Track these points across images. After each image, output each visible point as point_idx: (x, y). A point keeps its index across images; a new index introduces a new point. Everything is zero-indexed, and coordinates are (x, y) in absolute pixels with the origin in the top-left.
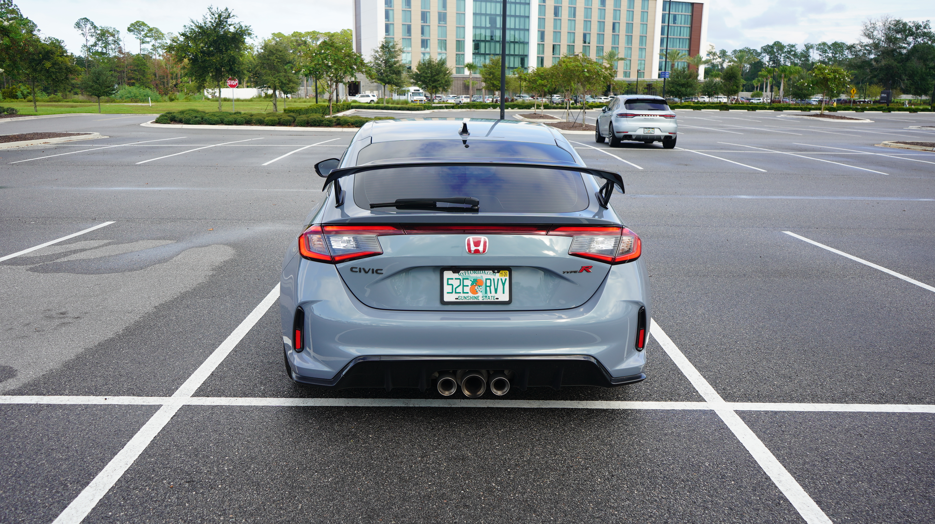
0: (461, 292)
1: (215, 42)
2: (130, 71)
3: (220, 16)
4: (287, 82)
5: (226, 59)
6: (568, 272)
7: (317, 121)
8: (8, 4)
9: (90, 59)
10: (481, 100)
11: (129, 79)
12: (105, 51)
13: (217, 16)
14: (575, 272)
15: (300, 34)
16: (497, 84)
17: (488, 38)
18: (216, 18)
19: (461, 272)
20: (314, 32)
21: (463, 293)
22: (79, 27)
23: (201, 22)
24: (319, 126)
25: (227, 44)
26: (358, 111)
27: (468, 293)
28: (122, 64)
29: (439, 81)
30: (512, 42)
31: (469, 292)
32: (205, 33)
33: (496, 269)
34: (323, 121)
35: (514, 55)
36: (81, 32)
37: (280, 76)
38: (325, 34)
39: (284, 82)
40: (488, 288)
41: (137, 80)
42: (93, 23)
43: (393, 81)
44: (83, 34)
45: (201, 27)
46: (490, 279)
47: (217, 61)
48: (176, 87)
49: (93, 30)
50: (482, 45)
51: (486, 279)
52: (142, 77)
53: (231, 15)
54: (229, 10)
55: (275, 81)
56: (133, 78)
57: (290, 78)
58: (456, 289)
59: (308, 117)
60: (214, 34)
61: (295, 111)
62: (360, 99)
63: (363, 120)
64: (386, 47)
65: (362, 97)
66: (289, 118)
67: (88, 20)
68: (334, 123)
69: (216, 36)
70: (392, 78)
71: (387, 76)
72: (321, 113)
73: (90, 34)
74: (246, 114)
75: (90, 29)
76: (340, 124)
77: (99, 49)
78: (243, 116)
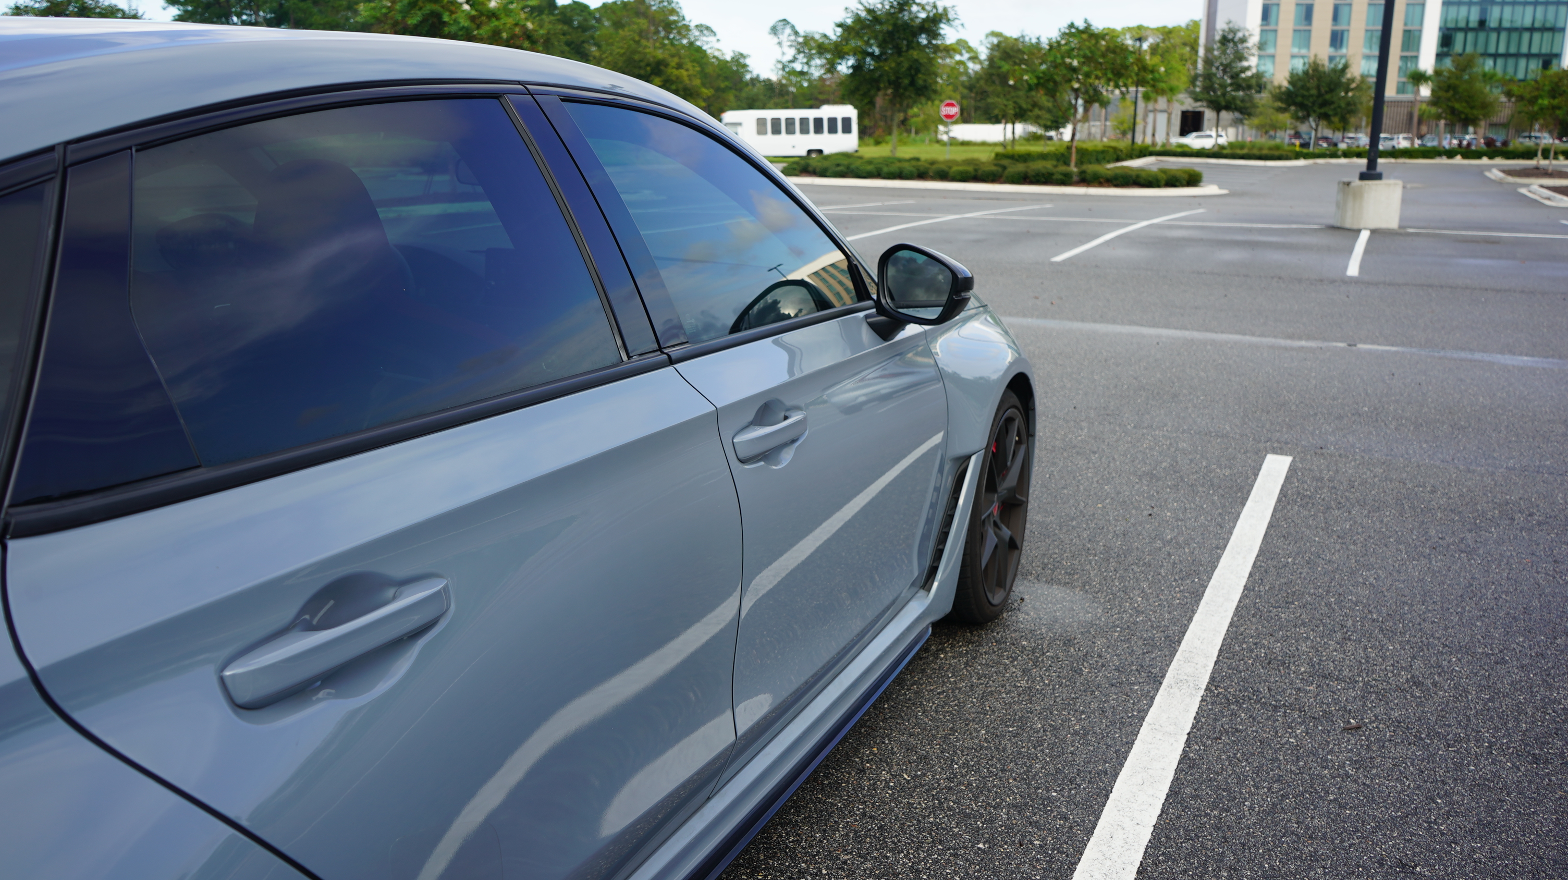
1: (892, 35)
4: (1029, 107)
5: (906, 65)
7: (1043, 174)
9: (784, 81)
10: (1435, 143)
12: (805, 70)
16: (1461, 109)
17: (1474, 23)
20: (1140, 28)
22: (775, 34)
24: (1046, 183)
25: (911, 39)
28: (827, 89)
29: (1333, 103)
30: (1527, 29)
32: (876, 20)
35: (1529, 56)
36: (776, 40)
37: (1018, 97)
38: (1157, 29)
39: (1024, 106)
42: (794, 27)
43: (1235, 105)
45: (870, 11)
47: (891, 68)
48: (904, 125)
49: (793, 38)
50: (1459, 37)
55: (1006, 106)
57: (1035, 99)
60: (892, 22)
61: (1017, 157)
62: (1194, 141)
63: (1130, 173)
64: (1229, 41)
65: (1197, 137)
66: (994, 168)
67: (788, 23)
68: (1075, 178)
69: (895, 25)
70: (1234, 98)
71: (1224, 95)
72: (1058, 160)
73: (789, 43)
74: (926, 161)
75: (789, 35)
76: (1085, 180)
77: (798, 67)
78: (920, 163)
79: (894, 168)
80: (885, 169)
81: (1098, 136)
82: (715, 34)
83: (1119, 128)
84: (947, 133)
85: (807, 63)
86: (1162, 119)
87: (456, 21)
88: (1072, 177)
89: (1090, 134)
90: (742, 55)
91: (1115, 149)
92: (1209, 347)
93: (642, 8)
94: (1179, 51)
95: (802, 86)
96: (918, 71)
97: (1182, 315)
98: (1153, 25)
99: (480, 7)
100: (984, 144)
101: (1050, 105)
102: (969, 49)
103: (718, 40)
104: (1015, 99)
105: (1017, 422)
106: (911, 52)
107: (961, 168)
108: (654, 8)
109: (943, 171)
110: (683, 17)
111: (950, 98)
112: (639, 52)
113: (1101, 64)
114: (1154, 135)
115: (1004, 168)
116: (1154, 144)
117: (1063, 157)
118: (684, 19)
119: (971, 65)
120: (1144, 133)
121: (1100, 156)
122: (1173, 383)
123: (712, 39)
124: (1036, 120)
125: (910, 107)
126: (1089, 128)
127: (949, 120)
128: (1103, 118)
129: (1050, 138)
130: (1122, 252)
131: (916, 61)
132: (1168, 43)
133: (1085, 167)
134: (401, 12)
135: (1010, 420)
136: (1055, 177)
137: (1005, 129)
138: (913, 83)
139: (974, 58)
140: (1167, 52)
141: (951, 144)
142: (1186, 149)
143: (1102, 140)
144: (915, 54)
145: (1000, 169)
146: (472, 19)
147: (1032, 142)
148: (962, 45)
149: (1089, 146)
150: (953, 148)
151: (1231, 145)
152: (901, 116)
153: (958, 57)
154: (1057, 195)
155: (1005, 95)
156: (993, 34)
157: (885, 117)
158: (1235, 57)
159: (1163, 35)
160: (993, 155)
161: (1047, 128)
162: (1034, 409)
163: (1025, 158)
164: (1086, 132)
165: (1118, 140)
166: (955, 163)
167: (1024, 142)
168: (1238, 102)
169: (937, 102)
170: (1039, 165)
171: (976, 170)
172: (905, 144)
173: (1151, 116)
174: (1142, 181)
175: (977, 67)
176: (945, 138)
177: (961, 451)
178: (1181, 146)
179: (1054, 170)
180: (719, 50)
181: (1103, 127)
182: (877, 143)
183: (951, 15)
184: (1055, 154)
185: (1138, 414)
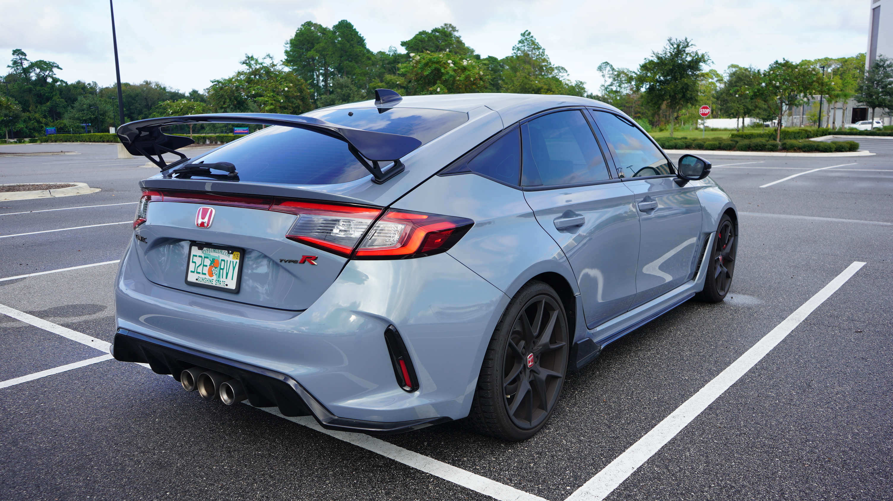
0: (201, 272)
1: (671, 71)
2: (637, 106)
3: (678, 46)
4: (753, 108)
5: (680, 86)
6: (286, 262)
7: (760, 145)
8: (542, 55)
9: (606, 96)
11: (636, 113)
12: (618, 90)
13: (675, 46)
14: (295, 262)
15: (809, 62)
18: (675, 48)
19: (205, 249)
20: (826, 59)
21: (203, 274)
22: (601, 70)
23: (661, 53)
24: (761, 150)
25: (683, 72)
26: (836, 138)
27: (205, 274)
28: (631, 100)
31: (207, 273)
32: (663, 63)
33: (231, 249)
34: (766, 145)
36: (601, 74)
37: (746, 102)
38: (838, 60)
39: (750, 107)
40: (221, 271)
41: (643, 114)
42: (612, 66)
43: (885, 103)
44: (603, 76)
45: (659, 58)
46: (224, 261)
47: (671, 89)
48: (677, 120)
49: (611, 72)
51: (222, 260)
52: (647, 111)
53: (690, 44)
54: (688, 40)
55: (739, 108)
56: (639, 113)
57: (757, 104)
58: (198, 267)
59: (751, 142)
60: (672, 64)
61: (744, 136)
62: (860, 126)
63: (814, 144)
64: (880, 67)
65: (862, 124)
66: (730, 142)
67: (608, 64)
68: (779, 147)
69: (674, 66)
70: (884, 100)
71: (877, 98)
72: (770, 137)
73: (609, 75)
74: (690, 139)
75: (609, 71)
76: (785, 148)
77: (614, 88)
78: (687, 140)
79: (672, 143)
80: (667, 144)
81: (798, 124)
82: (567, 72)
83: (811, 120)
84: (703, 124)
85: (619, 86)
86: (839, 113)
87: (448, 73)
88: (778, 147)
89: (793, 123)
90: (581, 83)
91: (806, 131)
92: (840, 224)
93: (528, 59)
94: (852, 72)
95: (616, 99)
96: (687, 89)
97: (828, 211)
98: (835, 57)
99: (458, 65)
100: (726, 130)
101: (766, 107)
102: (717, 75)
103: (568, 75)
104: (745, 104)
105: (730, 227)
106: (683, 79)
107: (711, 143)
108: (534, 59)
109: (700, 144)
110: (550, 63)
111: (705, 104)
112: (529, 84)
113: (795, 83)
114: (834, 123)
115: (737, 142)
116: (834, 128)
117: (772, 136)
118: (550, 64)
119: (718, 84)
120: (828, 122)
121: (797, 135)
122: (816, 237)
123: (565, 74)
124: (757, 116)
125: (680, 109)
126: (792, 120)
127: (704, 117)
128: (801, 114)
129: (767, 126)
130: (800, 183)
131: (686, 84)
132: (845, 68)
133: (785, 141)
134: (420, 68)
135: (726, 226)
136: (767, 147)
137: (738, 121)
138: (684, 96)
139: (720, 80)
140: (844, 73)
141: (705, 131)
142: (855, 131)
143: (800, 126)
144: (685, 80)
145: (734, 143)
146: (455, 71)
147: (756, 128)
148: (714, 73)
149: (791, 130)
150: (706, 132)
151: (885, 128)
152: (675, 115)
153: (710, 80)
154: (768, 157)
155: (738, 102)
156: (733, 66)
157: (666, 115)
158: (884, 76)
159: (841, 63)
160: (730, 135)
161: (765, 120)
162: (737, 225)
163: (750, 136)
164: (791, 122)
165: (811, 126)
166: (708, 140)
167: (751, 128)
168: (887, 102)
169: (697, 106)
170: (758, 141)
171: (720, 144)
172: (677, 130)
173: (832, 112)
174: (821, 149)
175: (722, 86)
176: (702, 127)
177: (707, 230)
178: (852, 129)
179: (767, 143)
180: (568, 80)
181: (802, 119)
182: (661, 130)
183: (706, 58)
184: (768, 134)
185: (794, 247)
